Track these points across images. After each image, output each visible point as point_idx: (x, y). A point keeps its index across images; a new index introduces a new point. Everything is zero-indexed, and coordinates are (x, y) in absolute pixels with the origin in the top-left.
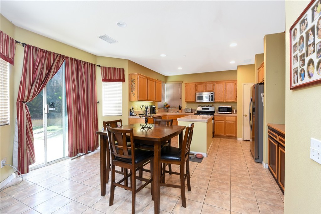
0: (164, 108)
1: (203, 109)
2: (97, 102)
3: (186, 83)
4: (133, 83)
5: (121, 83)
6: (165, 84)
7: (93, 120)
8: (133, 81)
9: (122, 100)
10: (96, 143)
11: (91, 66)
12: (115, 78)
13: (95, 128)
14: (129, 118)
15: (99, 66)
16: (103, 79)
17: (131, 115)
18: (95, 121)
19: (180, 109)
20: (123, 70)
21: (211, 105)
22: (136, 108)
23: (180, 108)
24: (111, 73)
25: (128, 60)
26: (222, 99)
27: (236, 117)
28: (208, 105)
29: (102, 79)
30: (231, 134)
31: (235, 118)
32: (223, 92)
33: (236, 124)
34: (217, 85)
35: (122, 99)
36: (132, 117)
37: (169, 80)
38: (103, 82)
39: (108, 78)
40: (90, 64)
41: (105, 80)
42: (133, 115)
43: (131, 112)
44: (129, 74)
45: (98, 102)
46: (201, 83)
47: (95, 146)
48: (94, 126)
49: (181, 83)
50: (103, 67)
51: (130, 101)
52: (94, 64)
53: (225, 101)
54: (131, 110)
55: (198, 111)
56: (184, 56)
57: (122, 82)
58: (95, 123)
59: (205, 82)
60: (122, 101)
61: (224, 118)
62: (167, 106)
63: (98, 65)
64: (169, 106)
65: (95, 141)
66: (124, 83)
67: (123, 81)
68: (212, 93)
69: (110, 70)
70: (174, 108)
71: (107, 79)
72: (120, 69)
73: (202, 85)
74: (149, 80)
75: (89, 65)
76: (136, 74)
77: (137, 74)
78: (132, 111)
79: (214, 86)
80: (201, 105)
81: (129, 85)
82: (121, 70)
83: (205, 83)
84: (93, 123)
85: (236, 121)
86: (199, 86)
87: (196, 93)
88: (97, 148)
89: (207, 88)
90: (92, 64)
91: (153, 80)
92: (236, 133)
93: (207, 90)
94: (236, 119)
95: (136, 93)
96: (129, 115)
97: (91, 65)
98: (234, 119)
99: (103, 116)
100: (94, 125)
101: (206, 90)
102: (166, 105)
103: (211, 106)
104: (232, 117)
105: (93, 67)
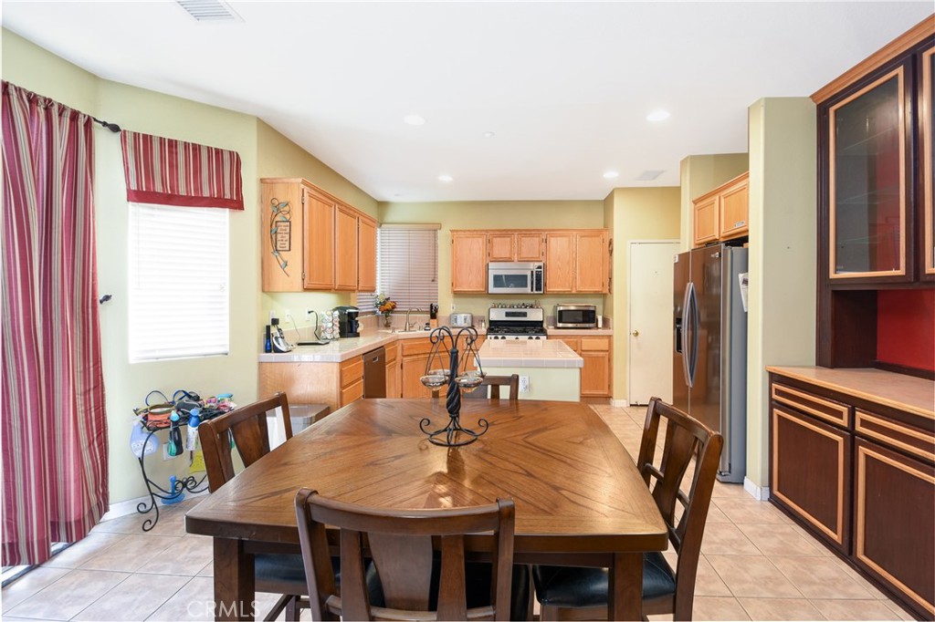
0: (375, 312)
1: (508, 314)
2: (100, 296)
3: (457, 231)
4: (278, 218)
5: (222, 216)
6: (379, 231)
7: (80, 388)
8: (279, 211)
9: (227, 288)
10: (93, 498)
11: (67, 121)
12: (196, 190)
13: (88, 422)
14: (260, 363)
15: (115, 128)
16: (134, 187)
17: (270, 348)
18: (86, 393)
19: (433, 316)
20: (236, 161)
21: (532, 302)
22: (288, 320)
23: (433, 313)
24: (174, 167)
25: (259, 120)
26: (567, 284)
27: (610, 337)
28: (521, 302)
29: (129, 191)
30: (597, 389)
31: (607, 340)
32: (568, 263)
33: (609, 360)
34: (553, 241)
35: (227, 281)
36: (273, 356)
37: (392, 216)
38: (130, 203)
39: (159, 188)
40: (62, 109)
41: (140, 196)
42: (278, 351)
43: (268, 335)
44: (262, 181)
45: (107, 298)
46: (505, 233)
47: (91, 511)
48: (81, 416)
49: (434, 229)
50: (136, 135)
51: (263, 291)
52: (83, 111)
53: (574, 292)
54: (268, 328)
55: (491, 322)
56: (488, 135)
57: (227, 210)
58: (86, 401)
59: (515, 230)
60: (227, 293)
61: (577, 342)
62: (388, 306)
63: (105, 124)
64: (394, 307)
65: (91, 487)
66: (238, 213)
67: (237, 204)
68: (540, 267)
69: (171, 152)
70: (414, 312)
71: (155, 193)
72: (219, 152)
73: (509, 239)
74: (341, 210)
75: (60, 115)
76: (293, 180)
77: (300, 180)
78: (274, 330)
79: (544, 244)
80: (500, 301)
81: (262, 224)
82: (226, 157)
83: (516, 233)
84: (80, 401)
85: (609, 350)
86: (496, 241)
87: (490, 264)
88: (101, 517)
89: (524, 249)
90: (75, 115)
91: (352, 212)
92: (610, 387)
93: (523, 255)
94: (610, 344)
95: (294, 258)
96: (259, 352)
97: (67, 115)
98: (603, 344)
99: (132, 361)
100: (81, 408)
101: (519, 254)
102: (383, 304)
103: (532, 307)
104: (597, 340)
105: (81, 127)
